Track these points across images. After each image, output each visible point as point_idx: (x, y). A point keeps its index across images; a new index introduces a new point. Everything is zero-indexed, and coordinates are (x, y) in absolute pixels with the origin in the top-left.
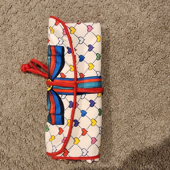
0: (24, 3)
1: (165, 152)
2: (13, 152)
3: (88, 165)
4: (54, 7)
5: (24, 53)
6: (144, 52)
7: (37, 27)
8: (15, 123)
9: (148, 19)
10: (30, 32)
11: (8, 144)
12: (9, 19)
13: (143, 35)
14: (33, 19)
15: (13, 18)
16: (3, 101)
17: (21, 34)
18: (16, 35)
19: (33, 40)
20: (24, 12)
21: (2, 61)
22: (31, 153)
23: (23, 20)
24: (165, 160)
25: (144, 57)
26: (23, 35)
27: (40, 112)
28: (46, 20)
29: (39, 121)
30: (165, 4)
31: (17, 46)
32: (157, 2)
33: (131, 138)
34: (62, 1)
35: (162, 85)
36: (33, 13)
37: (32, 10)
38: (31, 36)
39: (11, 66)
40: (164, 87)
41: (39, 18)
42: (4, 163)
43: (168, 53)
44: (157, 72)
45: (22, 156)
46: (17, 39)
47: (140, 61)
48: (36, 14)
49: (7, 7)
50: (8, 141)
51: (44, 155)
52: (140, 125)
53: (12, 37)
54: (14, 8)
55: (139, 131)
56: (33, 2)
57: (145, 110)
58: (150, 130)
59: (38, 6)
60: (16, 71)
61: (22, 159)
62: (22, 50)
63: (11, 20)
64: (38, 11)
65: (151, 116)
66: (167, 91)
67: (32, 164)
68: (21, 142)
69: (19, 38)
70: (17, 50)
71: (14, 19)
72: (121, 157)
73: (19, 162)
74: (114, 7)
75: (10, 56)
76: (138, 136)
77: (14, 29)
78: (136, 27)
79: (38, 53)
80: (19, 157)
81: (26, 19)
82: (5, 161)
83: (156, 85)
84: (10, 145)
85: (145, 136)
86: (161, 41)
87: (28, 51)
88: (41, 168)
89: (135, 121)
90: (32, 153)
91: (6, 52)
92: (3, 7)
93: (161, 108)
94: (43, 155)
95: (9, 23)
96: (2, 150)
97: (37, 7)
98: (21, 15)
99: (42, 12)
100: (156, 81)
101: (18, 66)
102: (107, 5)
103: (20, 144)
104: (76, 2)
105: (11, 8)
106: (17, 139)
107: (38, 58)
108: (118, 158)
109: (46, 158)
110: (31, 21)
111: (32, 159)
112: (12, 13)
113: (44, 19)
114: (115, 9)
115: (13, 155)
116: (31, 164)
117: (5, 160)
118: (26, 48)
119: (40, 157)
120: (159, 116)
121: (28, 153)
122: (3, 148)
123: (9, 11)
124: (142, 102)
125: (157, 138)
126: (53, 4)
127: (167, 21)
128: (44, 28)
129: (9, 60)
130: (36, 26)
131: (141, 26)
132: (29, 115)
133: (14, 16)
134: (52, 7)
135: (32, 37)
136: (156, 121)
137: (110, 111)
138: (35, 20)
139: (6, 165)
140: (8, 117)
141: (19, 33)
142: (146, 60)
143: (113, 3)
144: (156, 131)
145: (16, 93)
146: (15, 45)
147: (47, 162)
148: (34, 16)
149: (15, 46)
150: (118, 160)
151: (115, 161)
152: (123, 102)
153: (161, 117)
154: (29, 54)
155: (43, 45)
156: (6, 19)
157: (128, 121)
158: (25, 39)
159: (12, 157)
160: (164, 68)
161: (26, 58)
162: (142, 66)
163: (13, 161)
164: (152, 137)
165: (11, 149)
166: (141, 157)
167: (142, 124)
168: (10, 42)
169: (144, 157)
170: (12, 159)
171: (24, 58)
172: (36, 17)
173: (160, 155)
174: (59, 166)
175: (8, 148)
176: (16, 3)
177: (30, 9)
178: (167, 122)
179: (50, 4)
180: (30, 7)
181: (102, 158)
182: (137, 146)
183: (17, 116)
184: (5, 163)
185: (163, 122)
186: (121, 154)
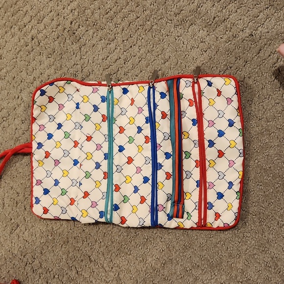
8: (57, 276)
16: (43, 249)
27: (83, 263)
29: (83, 274)
52: (198, 281)
57: (203, 262)
65: (210, 270)
66: (228, 240)
89: (191, 276)
93: (220, 260)
120: (219, 270)
124: (199, 252)
132: (71, 267)
136: (216, 276)
137: (162, 263)
140: (48, 269)
145: (58, 241)
152: (178, 253)
153: (221, 271)
167: (200, 280)
178: (228, 278)
183: (58, 268)
185: (224, 277)
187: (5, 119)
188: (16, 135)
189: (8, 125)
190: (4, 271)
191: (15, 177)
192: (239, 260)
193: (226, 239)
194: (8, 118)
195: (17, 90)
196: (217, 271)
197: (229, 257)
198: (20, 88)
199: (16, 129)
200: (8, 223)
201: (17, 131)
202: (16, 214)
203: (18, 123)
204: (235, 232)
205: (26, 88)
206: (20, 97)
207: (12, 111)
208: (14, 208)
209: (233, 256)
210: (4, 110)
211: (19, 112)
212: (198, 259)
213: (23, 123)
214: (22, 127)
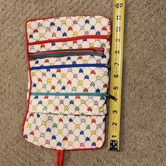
1: (151, 155)
2: (46, 156)
6: (132, 84)
9: (133, 60)
13: (130, 72)
24: (151, 160)
25: (132, 87)
30: (144, 49)
32: (139, 48)
33: (126, 145)
35: (146, 106)
40: (147, 108)
43: (149, 84)
44: (142, 98)
45: (52, 159)
47: (129, 90)
52: (132, 136)
55: (132, 140)
57: (135, 125)
58: (139, 139)
61: (52, 161)
65: (139, 129)
66: (150, 110)
72: (120, 159)
73: (50, 163)
76: (131, 143)
80: (50, 160)
82: (41, 163)
83: (142, 107)
84: (44, 152)
85: (135, 143)
86: (143, 75)
89: (128, 133)
93: (146, 123)
100: (142, 104)
108: (118, 159)
120: (145, 129)
122: (39, 154)
124: (132, 119)
125: (145, 145)
127: (147, 61)
131: (128, 65)
136: (143, 132)
142: (134, 89)
144: (143, 140)
150: (118, 161)
151: (116, 162)
153: (147, 129)
159: (46, 159)
160: (146, 94)
162: (131, 94)
163: (47, 162)
164: (141, 144)
165: (45, 154)
166: (134, 158)
167: (133, 135)
169: (136, 158)
173: (147, 157)
175: (43, 154)
178: (151, 133)
181: (107, 160)
182: (131, 151)
185: (148, 133)
186: (120, 156)
187: (10, 44)
188: (18, 53)
189: (12, 47)
190: (15, 134)
191: (19, 78)
192: (157, 122)
193: (149, 110)
194: (12, 43)
195: (17, 25)
196: (144, 129)
197: (151, 120)
198: (18, 24)
199: (18, 49)
200: (16, 106)
201: (18, 51)
202: (20, 100)
203: (18, 46)
204: (154, 106)
205: (22, 24)
206: (19, 30)
207: (14, 39)
208: (19, 97)
209: (154, 120)
210: (10, 38)
211: (19, 39)
212: (132, 123)
213: (21, 45)
214: (21, 48)
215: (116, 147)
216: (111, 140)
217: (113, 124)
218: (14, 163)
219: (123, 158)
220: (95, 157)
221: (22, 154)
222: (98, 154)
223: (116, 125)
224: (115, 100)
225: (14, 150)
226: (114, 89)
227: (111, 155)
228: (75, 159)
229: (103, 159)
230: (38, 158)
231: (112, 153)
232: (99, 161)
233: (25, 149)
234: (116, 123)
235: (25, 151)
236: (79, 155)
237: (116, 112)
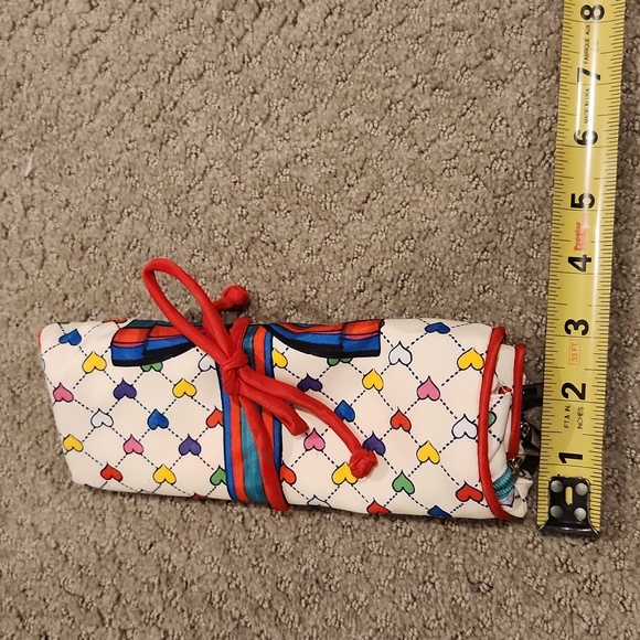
0: (227, 40)
2: (203, 562)
3: (473, 610)
4: (327, 44)
5: (230, 211)
7: (272, 119)
10: (248, 136)
11: (185, 533)
12: (176, 99)
14: (255, 92)
15: (190, 95)
17: (217, 145)
18: (201, 151)
19: (258, 163)
20: (226, 71)
21: (158, 243)
22: (263, 565)
23: (222, 97)
26: (224, 150)
28: (302, 92)
31: (207, 190)
34: (354, 21)
36: (256, 72)
37: (254, 60)
38: (253, 151)
39: (188, 259)
41: (276, 85)
42: (174, 602)
45: (234, 575)
46: (205, 163)
48: (268, 74)
49: (169, 59)
50: (185, 521)
51: (312, 570)
53: (188, 161)
54: (193, 60)
56: (256, 32)
59: (273, 46)
60: (204, 274)
61: (233, 586)
62: (223, 202)
63: (184, 102)
64: (273, 64)
67: (270, 606)
68: (228, 527)
69: (212, 162)
70: (205, 203)
71: (193, 97)
72: (599, 579)
73: (223, 599)
74: (545, 22)
75: (184, 223)
77: (194, 131)
78: (632, 88)
79: (276, 209)
80: (222, 579)
81: (234, 92)
82: (175, 595)
84: (191, 538)
87: (243, 203)
88: (300, 618)
90: (267, 567)
91: (170, 212)
92: (156, 59)
94: (306, 571)
95: (176, 112)
96: (166, 557)
97: (268, 51)
98: (217, 81)
99: (288, 66)
101: (211, 258)
102: (517, 17)
103: (225, 533)
104: (403, 20)
105: (181, 59)
106: (215, 516)
107: (276, 227)
108: (585, 581)
109: (317, 582)
110: (248, 98)
111: (268, 587)
112: (185, 78)
113: (294, 89)
114: (547, 31)
115: (202, 572)
116: (266, 605)
117: (177, 590)
118: (236, 196)
119: (296, 578)
121: (254, 566)
122: (168, 549)
123: (177, 71)
126: (324, 34)
128: (296, 119)
129: (180, 238)
130: (269, 115)
133: (193, 86)
134: (321, 43)
135: (254, 155)
138: (263, 95)
139: (178, 608)
141: (211, 143)
143: (540, 9)
146: (198, 187)
147: (321, 598)
148: (259, 83)
149: (199, 190)
150: (586, 589)
151: (575, 594)
154: (248, 213)
155: (295, 180)
156: (166, 99)
157: (617, 438)
158: (231, 163)
159: (198, 579)
161: (235, 229)
163: (204, 594)
165: (195, 551)
168: (183, 178)
170: (200, 585)
171: (231, 227)
172: (267, 85)
174: (367, 612)
175: (186, 549)
176: (197, 42)
177: (247, 59)
179: (314, 34)
180: (245, 52)
181: (525, 583)
184: (177, 603)
186: (599, 565)
188: (73, 45)
189: (48, 19)
190: (48, 450)
191: (74, 170)
199: (74, 28)
200: (58, 309)
201: (75, 34)
202: (78, 279)
203: (77, 10)
208: (74, 262)
213: (92, 8)
214: (91, 22)
215: (580, 512)
216: (554, 479)
217: (568, 390)
218: (36, 598)
219: (617, 575)
220: (460, 569)
221: (80, 549)
222: (474, 554)
223: (582, 396)
224: (580, 264)
225: (40, 530)
226: (573, 205)
227: (547, 556)
228: (352, 579)
229: (506, 581)
230: (161, 571)
231: (557, 548)
232: (484, 587)
233: (92, 522)
234: (584, 385)
235: (95, 534)
236: (375, 559)
237: (582, 327)
